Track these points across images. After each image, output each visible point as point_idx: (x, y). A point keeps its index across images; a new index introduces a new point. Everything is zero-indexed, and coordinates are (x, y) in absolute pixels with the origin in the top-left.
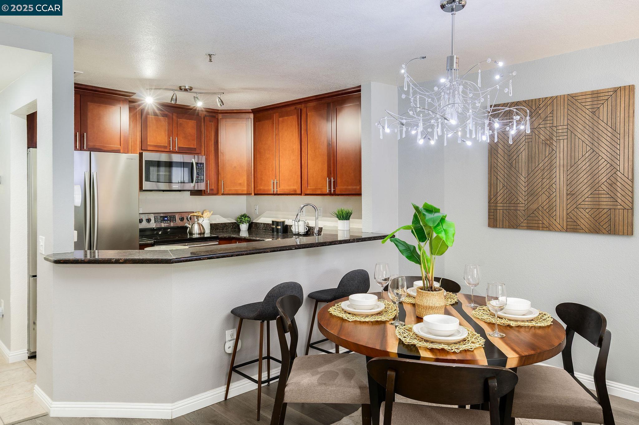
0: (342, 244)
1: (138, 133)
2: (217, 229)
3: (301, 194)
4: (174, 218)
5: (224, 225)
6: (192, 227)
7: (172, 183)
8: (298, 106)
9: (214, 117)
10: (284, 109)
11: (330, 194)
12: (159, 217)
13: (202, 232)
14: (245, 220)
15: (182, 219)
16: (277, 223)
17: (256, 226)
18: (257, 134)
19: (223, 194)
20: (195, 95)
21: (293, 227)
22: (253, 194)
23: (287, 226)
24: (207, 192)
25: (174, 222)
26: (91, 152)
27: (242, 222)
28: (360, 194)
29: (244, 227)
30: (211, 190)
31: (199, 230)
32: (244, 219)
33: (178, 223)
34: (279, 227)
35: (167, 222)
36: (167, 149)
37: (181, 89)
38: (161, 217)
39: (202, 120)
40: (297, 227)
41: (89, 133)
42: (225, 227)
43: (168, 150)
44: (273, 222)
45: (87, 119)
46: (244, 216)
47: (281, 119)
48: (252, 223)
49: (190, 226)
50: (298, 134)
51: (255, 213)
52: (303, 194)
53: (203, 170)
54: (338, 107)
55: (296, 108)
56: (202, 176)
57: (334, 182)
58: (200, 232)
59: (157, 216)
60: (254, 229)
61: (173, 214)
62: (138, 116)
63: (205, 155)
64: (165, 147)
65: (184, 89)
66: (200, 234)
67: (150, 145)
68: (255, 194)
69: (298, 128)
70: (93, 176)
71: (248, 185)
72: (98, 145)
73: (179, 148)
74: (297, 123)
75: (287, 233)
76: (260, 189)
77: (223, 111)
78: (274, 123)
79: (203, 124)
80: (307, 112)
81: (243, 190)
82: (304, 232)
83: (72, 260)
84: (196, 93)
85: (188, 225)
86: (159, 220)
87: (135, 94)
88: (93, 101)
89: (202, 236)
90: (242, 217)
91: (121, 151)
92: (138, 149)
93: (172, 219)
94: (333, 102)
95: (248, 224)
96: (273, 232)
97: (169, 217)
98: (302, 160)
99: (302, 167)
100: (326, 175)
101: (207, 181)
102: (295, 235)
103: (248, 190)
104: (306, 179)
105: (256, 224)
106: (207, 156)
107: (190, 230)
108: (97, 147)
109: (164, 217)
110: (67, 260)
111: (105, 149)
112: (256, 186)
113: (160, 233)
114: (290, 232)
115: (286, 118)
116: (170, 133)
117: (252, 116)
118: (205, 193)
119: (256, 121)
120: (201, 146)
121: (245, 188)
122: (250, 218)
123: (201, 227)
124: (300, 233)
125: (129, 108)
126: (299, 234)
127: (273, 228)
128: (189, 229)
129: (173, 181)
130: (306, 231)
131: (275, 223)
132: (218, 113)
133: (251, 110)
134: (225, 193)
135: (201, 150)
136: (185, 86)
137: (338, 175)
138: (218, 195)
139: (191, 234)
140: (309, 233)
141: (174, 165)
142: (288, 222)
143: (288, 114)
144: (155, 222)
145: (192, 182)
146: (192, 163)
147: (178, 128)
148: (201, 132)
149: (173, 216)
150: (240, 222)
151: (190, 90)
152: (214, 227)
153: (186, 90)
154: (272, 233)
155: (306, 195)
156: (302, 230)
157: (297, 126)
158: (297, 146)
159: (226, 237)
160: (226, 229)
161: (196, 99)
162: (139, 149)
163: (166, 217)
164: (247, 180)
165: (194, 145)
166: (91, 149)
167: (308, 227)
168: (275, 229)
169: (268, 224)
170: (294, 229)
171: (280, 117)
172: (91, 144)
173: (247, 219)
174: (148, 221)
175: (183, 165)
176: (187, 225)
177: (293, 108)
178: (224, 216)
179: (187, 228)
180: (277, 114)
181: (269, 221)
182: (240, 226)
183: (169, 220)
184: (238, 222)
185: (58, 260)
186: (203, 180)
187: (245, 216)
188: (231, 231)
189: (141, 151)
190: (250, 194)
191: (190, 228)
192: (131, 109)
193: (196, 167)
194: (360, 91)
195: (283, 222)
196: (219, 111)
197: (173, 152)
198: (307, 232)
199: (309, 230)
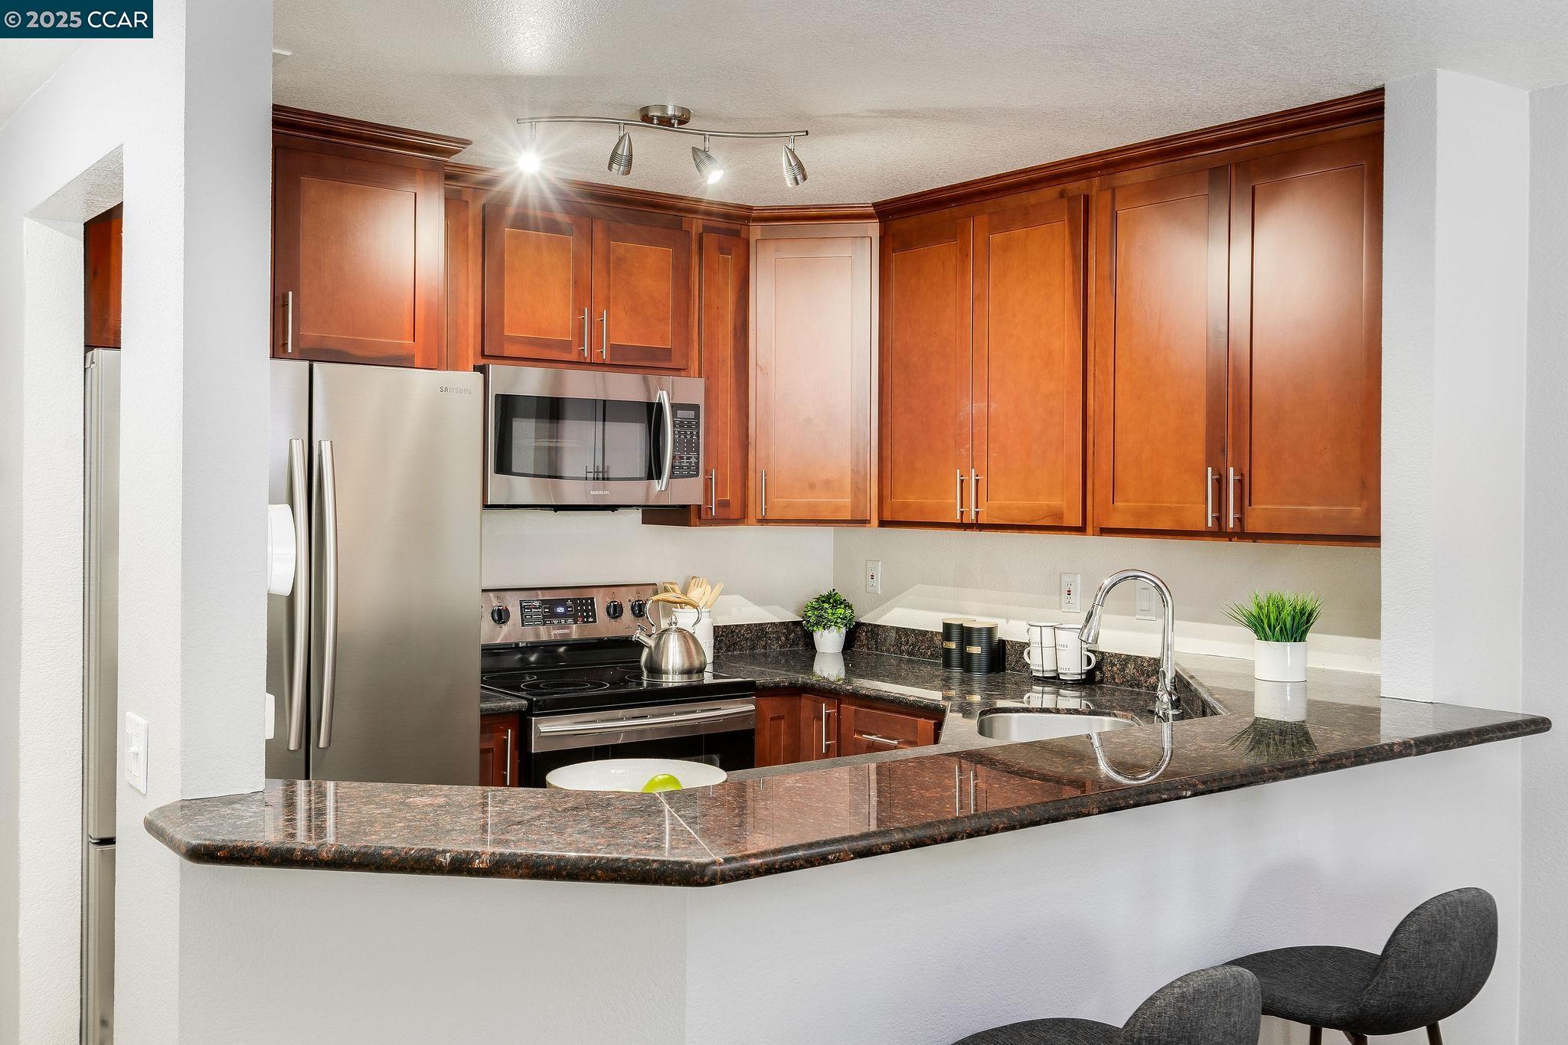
0: (1363, 763)
1: (471, 293)
2: (733, 645)
3: (1081, 530)
4: (587, 608)
5: (759, 632)
6: (657, 645)
7: (560, 478)
8: (1074, 187)
9: (736, 234)
10: (1011, 200)
11: (1219, 532)
12: (537, 604)
13: (697, 663)
14: (833, 614)
15: (615, 611)
16: (966, 635)
17: (872, 638)
18: (894, 294)
19: (764, 521)
20: (697, 141)
21: (1035, 651)
22: (875, 521)
23: (1002, 643)
24: (707, 514)
25: (587, 622)
26: (315, 365)
27: (823, 623)
28: (1375, 540)
29: (829, 641)
30: (723, 504)
31: (686, 658)
32: (830, 611)
33: (604, 627)
34: (975, 650)
35: (563, 621)
36: (570, 352)
37: (646, 118)
38: (544, 602)
39: (694, 247)
40: (1048, 653)
41: (304, 291)
42: (759, 638)
43: (573, 357)
44: (947, 627)
45: (299, 240)
46: (832, 600)
47: (996, 238)
48: (859, 625)
49: (651, 642)
50: (1075, 295)
51: (870, 589)
52: (1089, 529)
53: (698, 433)
54: (1261, 185)
55: (1062, 194)
56: (693, 455)
57: (1240, 483)
58: (687, 666)
59: (529, 601)
60: (865, 650)
61: (587, 594)
62: (470, 229)
63: (700, 376)
64: (565, 346)
65: (658, 117)
66: (688, 672)
67: (513, 340)
68: (883, 523)
69: (1075, 272)
70: (320, 455)
71: (858, 490)
72: (334, 337)
73: (613, 348)
74: (1068, 248)
75: (1004, 669)
76: (906, 506)
77: (767, 214)
78: (967, 255)
79: (695, 259)
80: (1113, 208)
81: (837, 508)
82: (1081, 674)
83: (267, 850)
84: (701, 133)
85: (644, 638)
86: (537, 613)
87: (466, 143)
88: (321, 173)
89: (695, 678)
90: (823, 602)
91: (418, 361)
92: (471, 352)
93: (582, 611)
94: (1238, 165)
95: (844, 630)
96: (947, 664)
97: (569, 602)
98: (1090, 395)
99: (1090, 422)
100: (1200, 457)
101: (707, 472)
102: (1044, 681)
103: (855, 506)
104: (1105, 467)
105: (875, 630)
106: (708, 378)
107: (650, 656)
108: (332, 345)
109: (552, 604)
110: (242, 849)
111: (360, 353)
112: (887, 492)
113: (533, 658)
114: (1013, 669)
115: (1019, 233)
116: (583, 294)
117: (873, 228)
118: (700, 518)
119: (889, 247)
120: (688, 342)
121: (847, 501)
122: (850, 607)
123: (692, 646)
124: (1061, 677)
125: (445, 199)
126: (1057, 677)
127: (948, 651)
128: (646, 652)
129: (567, 472)
130: (1086, 668)
131: (955, 633)
132: (748, 218)
133: (875, 205)
134: (770, 516)
135: (686, 355)
136: (664, 108)
137: (1259, 459)
138: (743, 523)
139: (655, 670)
140: (1098, 678)
141: (569, 409)
142: (1009, 631)
143: (1028, 218)
144: (523, 620)
145: (659, 477)
146: (660, 406)
147: (609, 273)
148: (689, 291)
149: (586, 599)
150: (817, 624)
151: (682, 122)
152: (727, 638)
153: (665, 122)
154: (940, 671)
155: (1105, 531)
156: (1072, 666)
157: (1068, 262)
158: (1065, 342)
159: (779, 682)
160: (765, 647)
161: (703, 157)
162: (475, 354)
163: (562, 602)
164: (852, 470)
165: (662, 337)
166: (313, 355)
167: (1093, 652)
168: (955, 658)
169: (924, 633)
170: (1038, 661)
171: (994, 229)
172: (310, 333)
173: (840, 611)
174: (500, 618)
175: (605, 410)
176: (641, 637)
177: (1049, 192)
178: (760, 601)
179: (639, 646)
180: (984, 218)
181: (931, 621)
182: (817, 636)
183: (569, 616)
184: (808, 622)
185: (206, 847)
186: (698, 468)
187: (835, 601)
188: (782, 654)
189: (482, 362)
190: (864, 522)
191: (650, 648)
192: (454, 204)
193: (674, 422)
194: (1380, 109)
195: (990, 631)
196: (754, 214)
197: (591, 364)
198: (1090, 674)
199: (1099, 666)
